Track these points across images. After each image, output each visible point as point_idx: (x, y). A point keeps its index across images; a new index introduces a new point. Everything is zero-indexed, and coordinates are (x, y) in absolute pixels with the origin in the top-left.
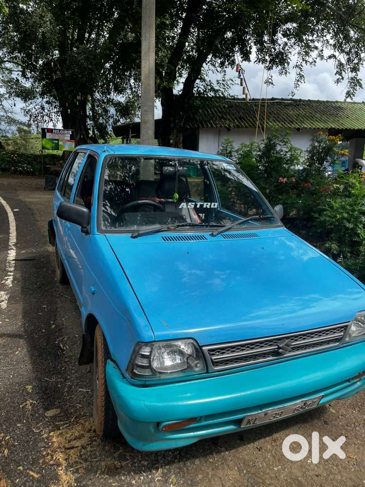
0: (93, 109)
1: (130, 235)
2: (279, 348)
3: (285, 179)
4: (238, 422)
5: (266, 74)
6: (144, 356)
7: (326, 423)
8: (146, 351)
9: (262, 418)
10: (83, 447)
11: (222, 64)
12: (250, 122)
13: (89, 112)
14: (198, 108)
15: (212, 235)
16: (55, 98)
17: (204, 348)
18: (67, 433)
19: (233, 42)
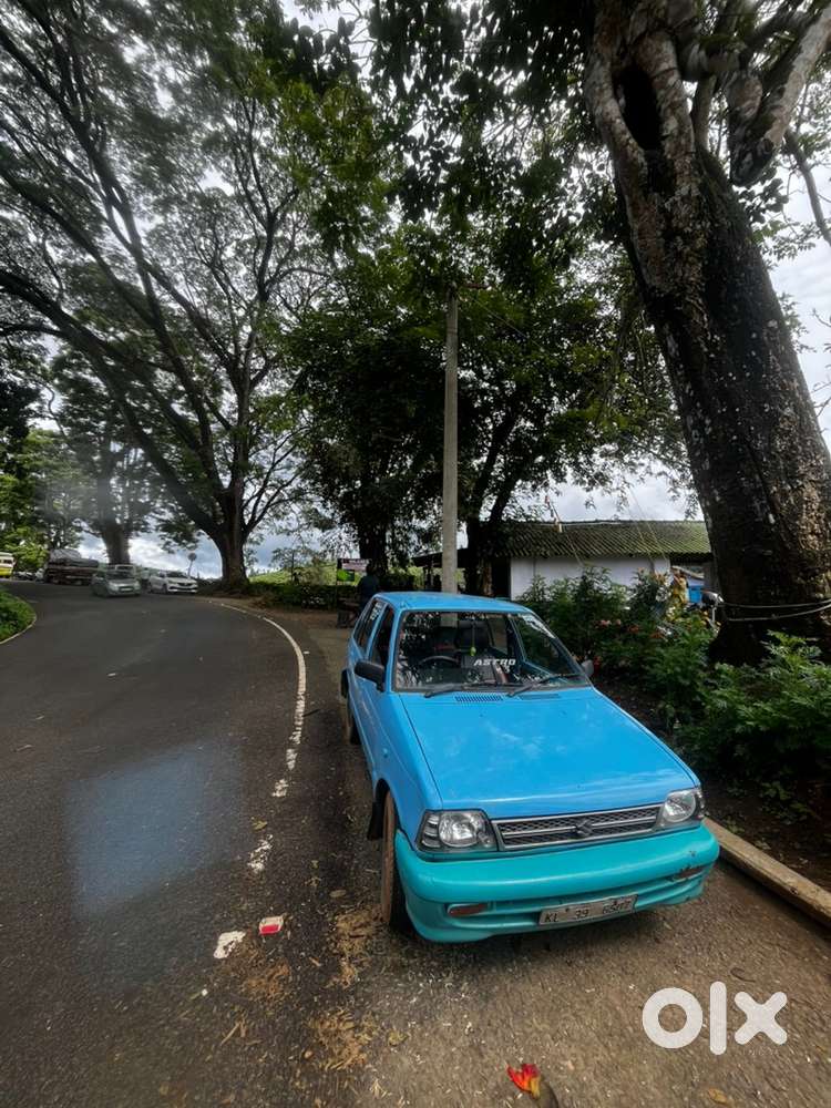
0: (393, 536)
1: (423, 694)
2: (578, 829)
4: (535, 916)
5: (586, 496)
6: (432, 826)
7: (657, 940)
8: (434, 820)
9: (563, 914)
10: (369, 937)
11: (534, 487)
13: (388, 540)
14: (508, 536)
15: (509, 696)
16: (354, 527)
17: (493, 822)
18: (352, 919)
19: (543, 467)
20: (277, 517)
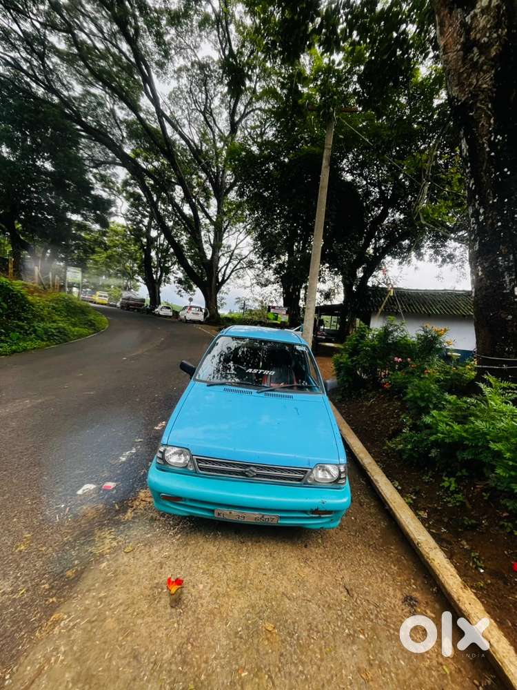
1: (206, 384)
3: (400, 359)
6: (160, 452)
8: (162, 449)
9: (228, 515)
10: (150, 503)
12: (417, 308)
15: (257, 392)
16: (281, 286)
17: (194, 457)
20: (239, 277)
